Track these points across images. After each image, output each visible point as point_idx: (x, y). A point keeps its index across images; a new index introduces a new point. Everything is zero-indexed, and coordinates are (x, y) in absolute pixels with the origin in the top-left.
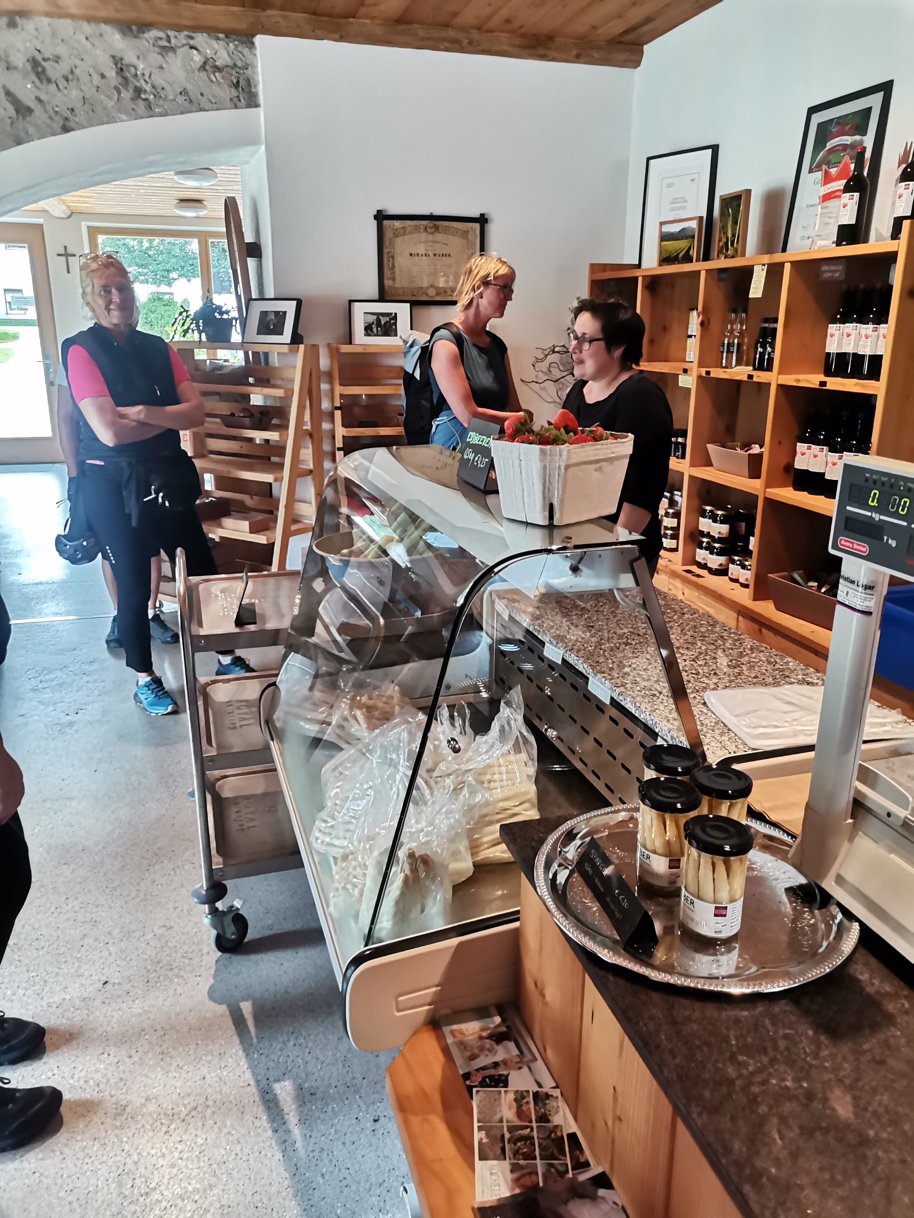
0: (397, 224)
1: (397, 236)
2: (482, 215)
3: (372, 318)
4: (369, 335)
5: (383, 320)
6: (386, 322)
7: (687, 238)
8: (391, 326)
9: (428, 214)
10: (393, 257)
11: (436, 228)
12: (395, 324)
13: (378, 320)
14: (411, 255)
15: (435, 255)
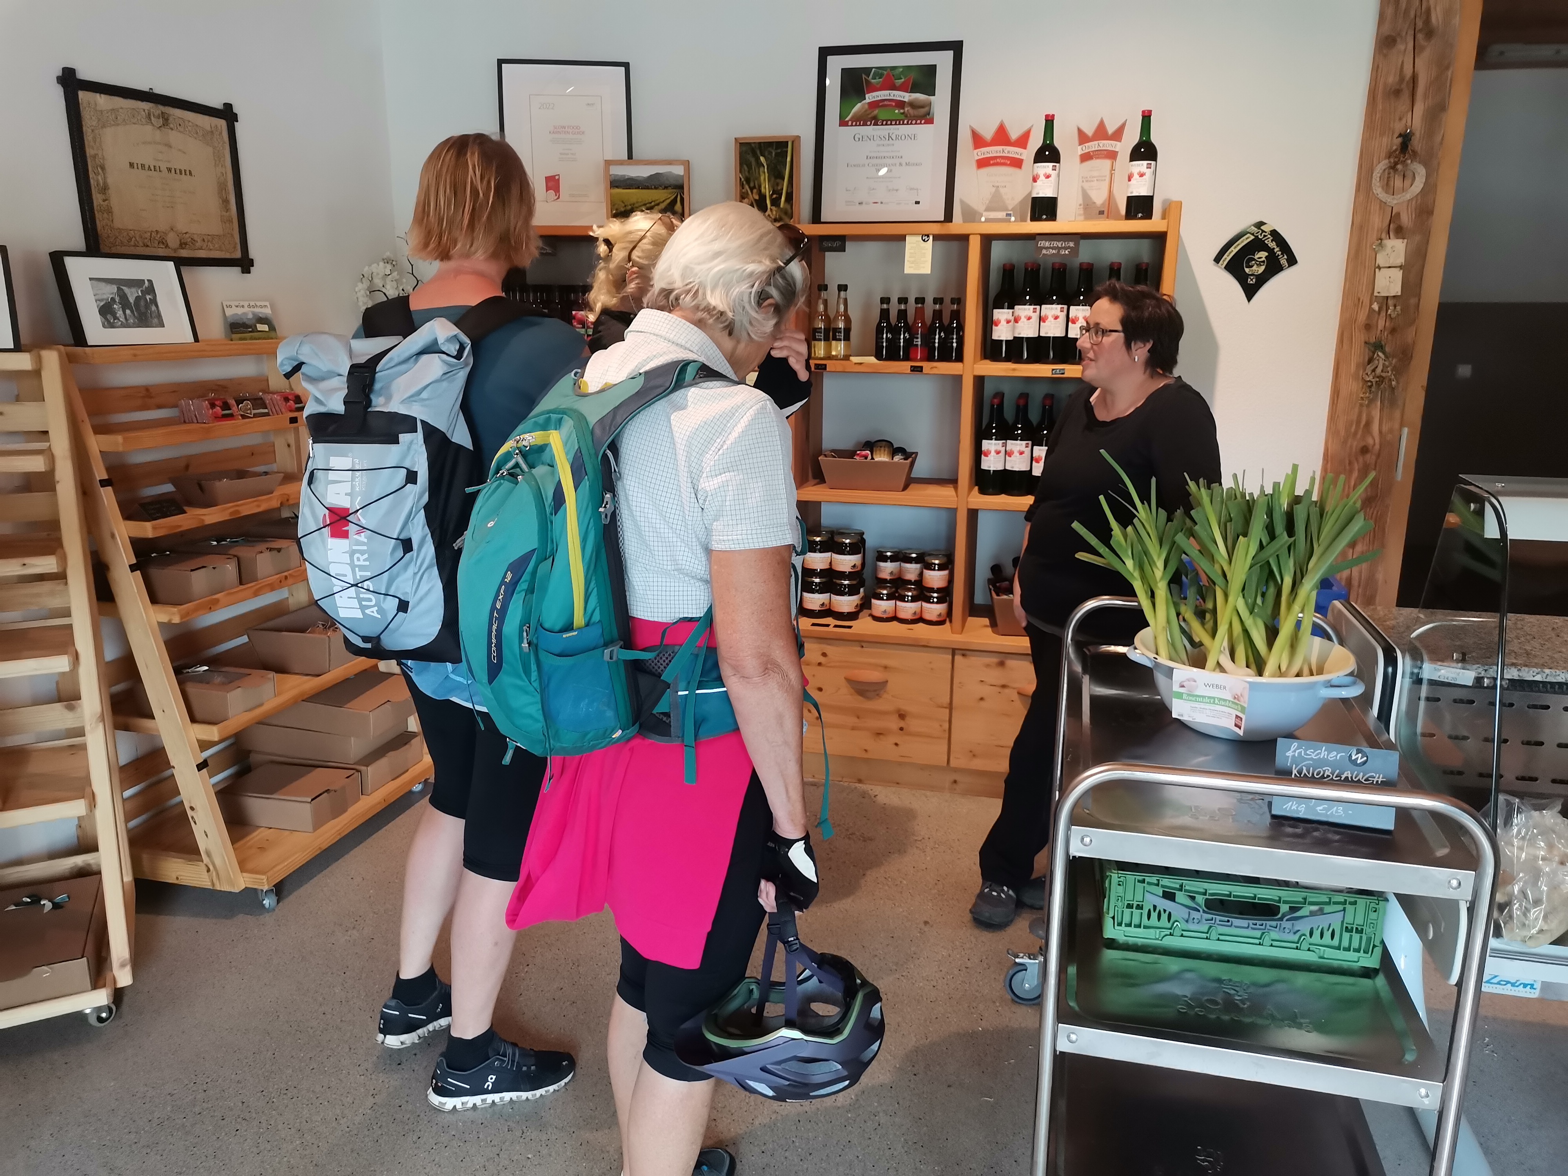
0: (102, 101)
1: (104, 126)
2: (228, 107)
3: (109, 291)
4: (112, 326)
5: (132, 294)
6: (138, 298)
7: (666, 188)
8: (147, 306)
9: (145, 88)
10: (103, 168)
11: (166, 120)
12: (154, 301)
13: (123, 297)
14: (131, 165)
15: (169, 170)
